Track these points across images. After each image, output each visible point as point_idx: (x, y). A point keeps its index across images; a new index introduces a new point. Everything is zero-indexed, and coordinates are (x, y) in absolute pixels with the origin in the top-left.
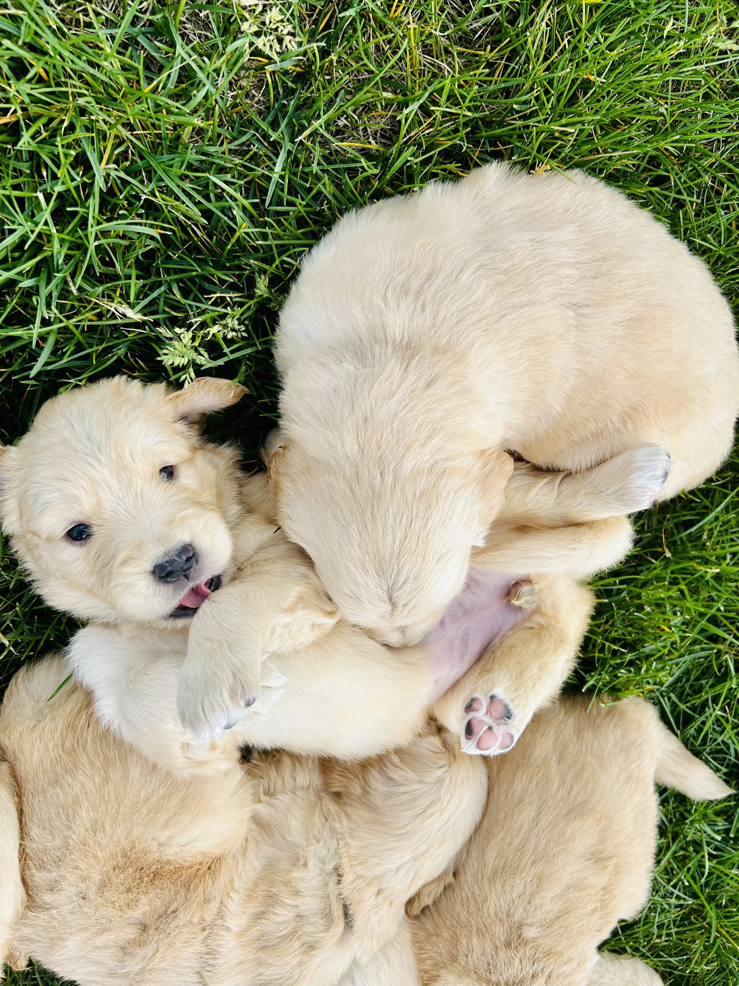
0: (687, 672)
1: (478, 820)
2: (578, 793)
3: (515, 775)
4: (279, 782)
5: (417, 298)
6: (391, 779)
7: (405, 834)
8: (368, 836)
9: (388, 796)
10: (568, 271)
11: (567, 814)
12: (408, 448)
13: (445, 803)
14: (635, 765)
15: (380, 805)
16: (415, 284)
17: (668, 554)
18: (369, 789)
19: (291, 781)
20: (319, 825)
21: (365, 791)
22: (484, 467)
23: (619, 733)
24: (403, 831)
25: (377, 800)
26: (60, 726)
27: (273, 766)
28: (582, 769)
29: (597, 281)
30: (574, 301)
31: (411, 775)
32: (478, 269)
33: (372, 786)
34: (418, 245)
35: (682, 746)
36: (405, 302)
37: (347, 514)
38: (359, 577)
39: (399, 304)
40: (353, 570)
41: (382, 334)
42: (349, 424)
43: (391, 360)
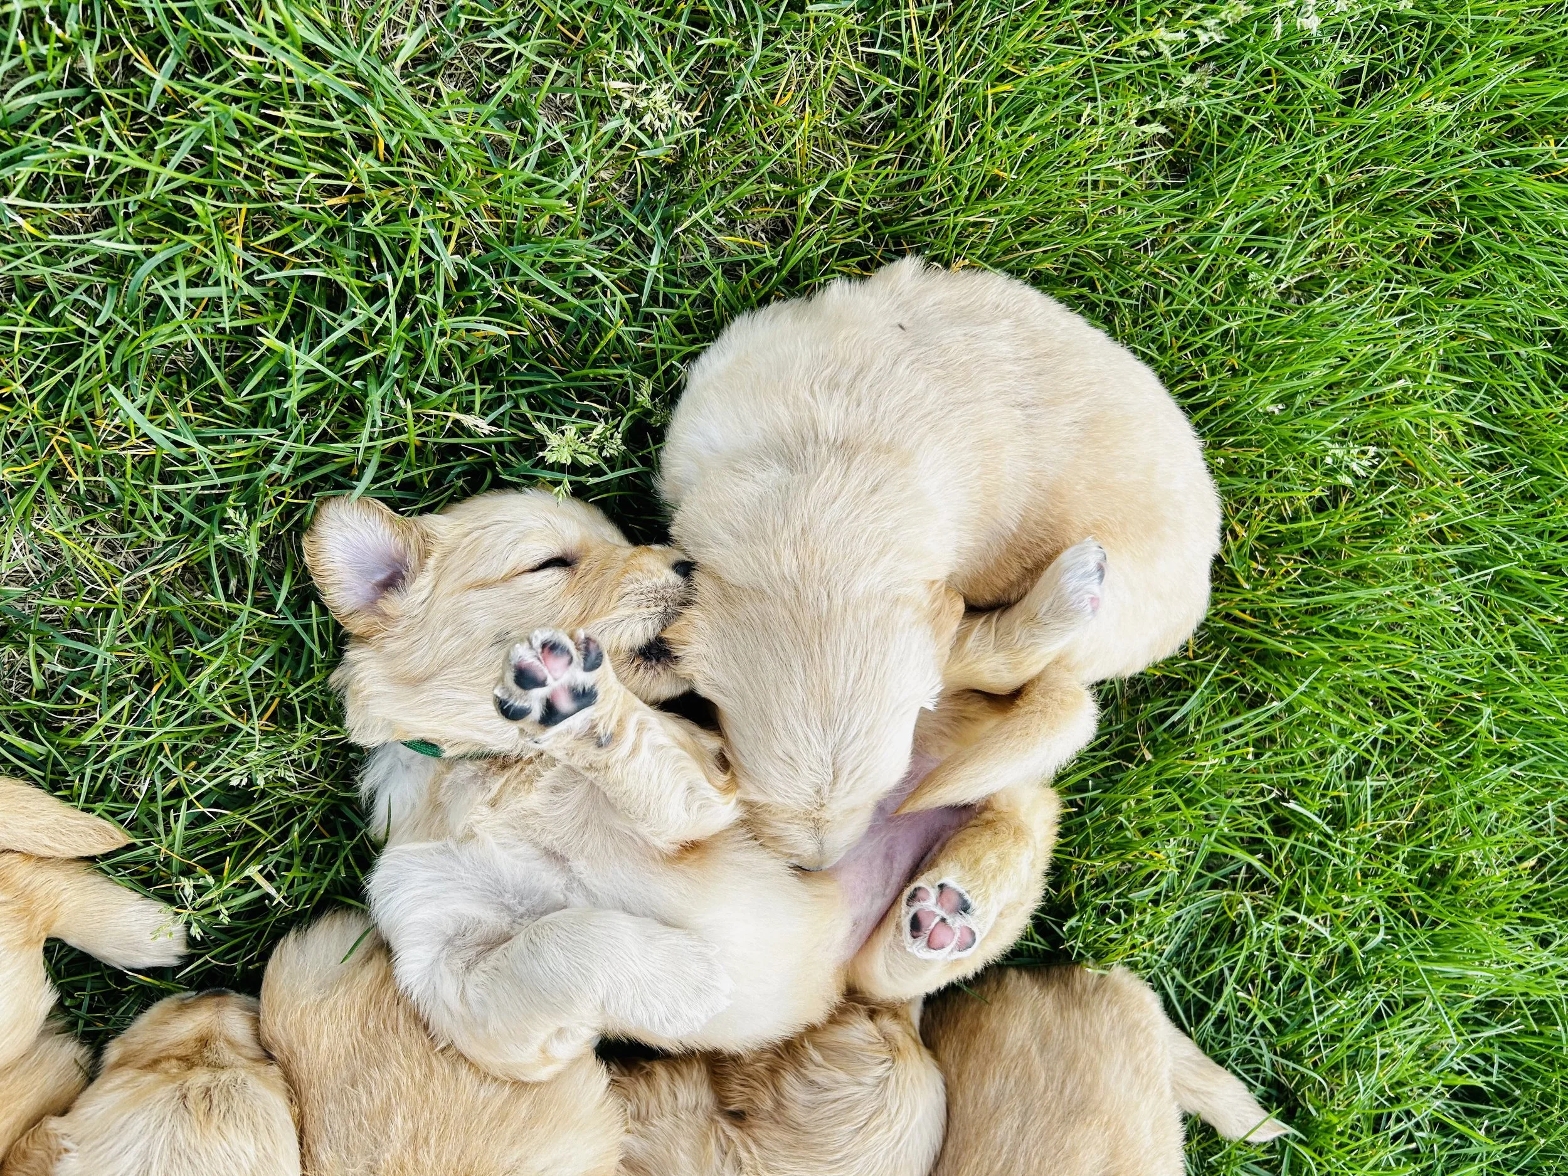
0: (1191, 936)
1: (938, 1148)
2: (1074, 1090)
3: (983, 1074)
4: (653, 1103)
5: (849, 393)
6: (812, 1083)
7: (841, 1159)
8: (789, 1167)
9: (811, 1107)
10: (1008, 367)
11: (1064, 1120)
12: (858, 565)
13: (894, 1111)
14: (1142, 1055)
15: (801, 1120)
16: (846, 378)
17: (1149, 757)
18: (785, 1102)
19: (670, 1099)
20: (716, 1160)
21: (779, 1105)
22: (934, 601)
23: (1115, 1012)
24: (838, 1156)
25: (796, 1112)
26: (359, 1001)
27: (642, 1081)
28: (1074, 1059)
29: (1042, 378)
30: (1020, 399)
31: (841, 1076)
32: (913, 363)
33: (787, 1094)
34: (841, 338)
35: (1199, 1051)
36: (837, 397)
37: (788, 645)
38: (799, 730)
39: (830, 399)
40: (792, 720)
41: (812, 433)
42: (785, 535)
43: (829, 460)
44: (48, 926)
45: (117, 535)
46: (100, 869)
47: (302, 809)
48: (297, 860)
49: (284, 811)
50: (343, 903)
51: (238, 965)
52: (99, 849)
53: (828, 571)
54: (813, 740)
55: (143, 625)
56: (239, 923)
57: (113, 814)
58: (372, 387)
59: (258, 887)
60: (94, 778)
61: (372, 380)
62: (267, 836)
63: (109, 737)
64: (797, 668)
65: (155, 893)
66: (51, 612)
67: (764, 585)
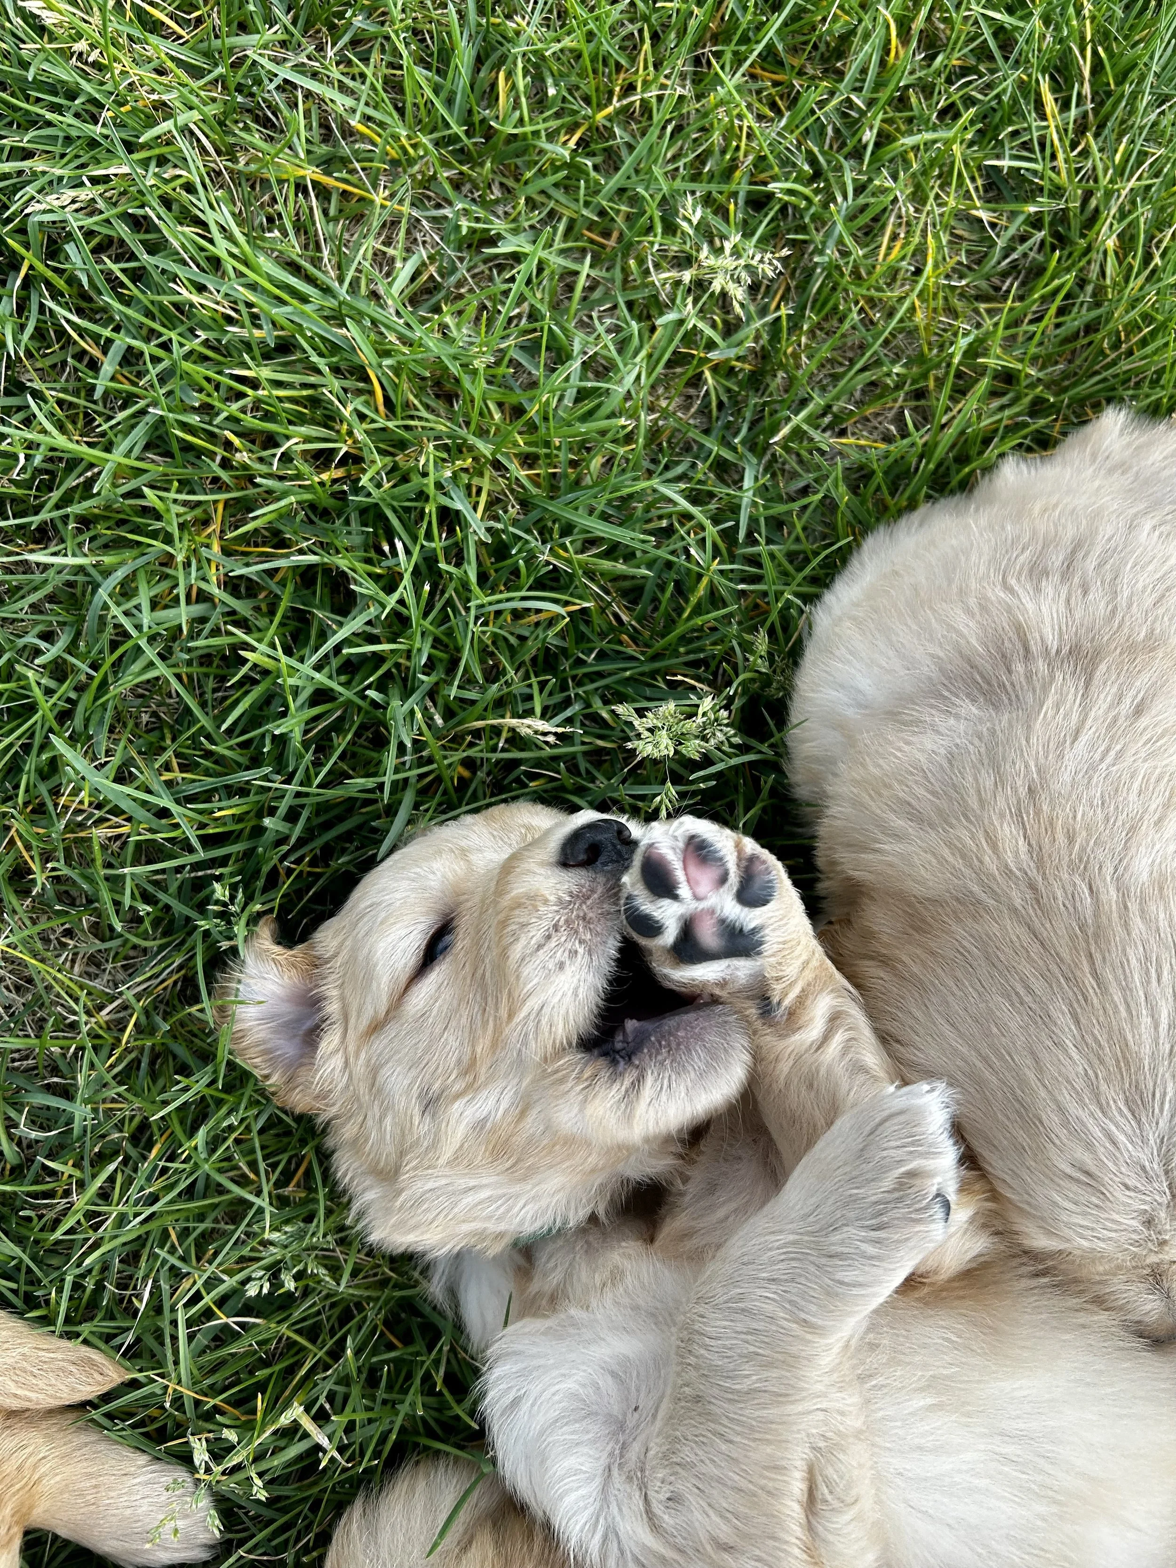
36: (1048, 587)
37: (1038, 985)
38: (1090, 1123)
39: (1038, 590)
40: (1073, 1109)
41: (1019, 646)
42: (1001, 803)
43: (1052, 678)
44: (20, 1513)
45: (99, 945)
46: (92, 1420)
47: (359, 1307)
48: (356, 1391)
49: (337, 1311)
50: (427, 1448)
51: (288, 1556)
52: (89, 1390)
53: (1083, 849)
54: (1121, 1138)
55: (135, 1065)
56: (284, 1491)
57: (108, 1338)
58: (395, 703)
59: (306, 1435)
60: (77, 1286)
61: (395, 691)
62: (316, 1354)
63: (96, 1227)
64: (1064, 1021)
65: (169, 1452)
66: (26, 1058)
67: (976, 889)
